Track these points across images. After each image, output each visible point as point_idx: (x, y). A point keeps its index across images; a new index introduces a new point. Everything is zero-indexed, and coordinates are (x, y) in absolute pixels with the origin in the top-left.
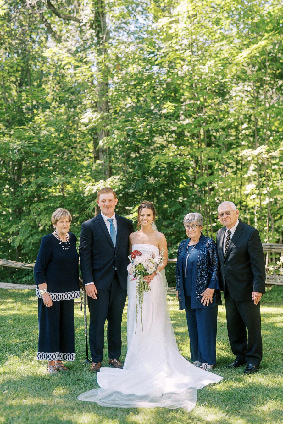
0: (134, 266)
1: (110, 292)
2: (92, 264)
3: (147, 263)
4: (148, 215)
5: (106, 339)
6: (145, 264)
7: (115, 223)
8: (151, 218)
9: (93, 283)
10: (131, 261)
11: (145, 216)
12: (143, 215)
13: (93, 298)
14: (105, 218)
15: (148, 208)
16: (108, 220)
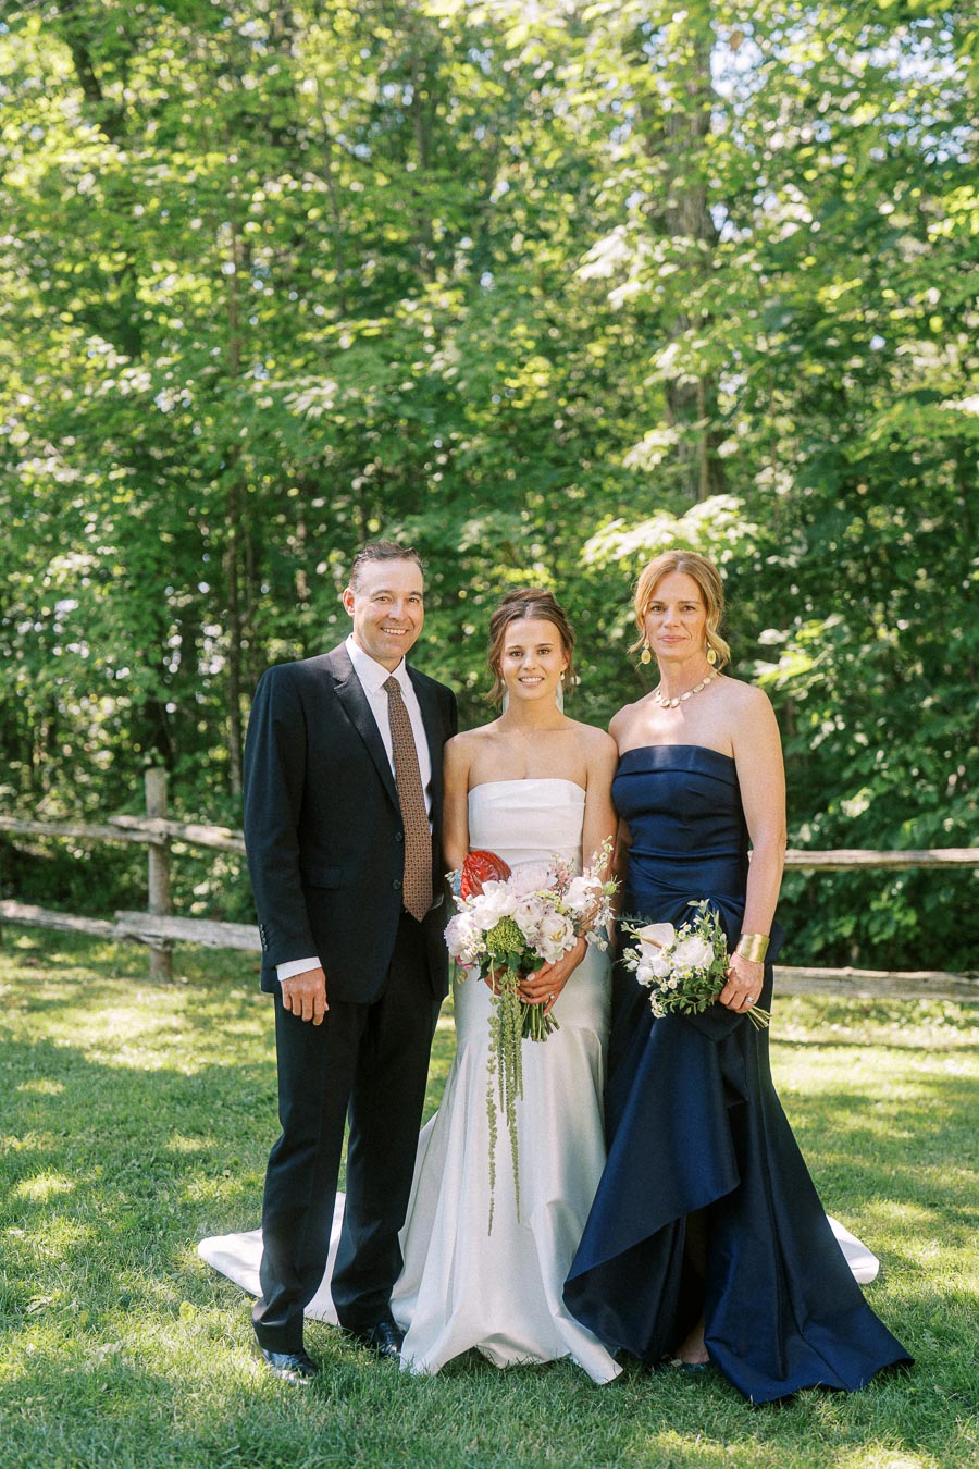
4: (542, 651)
8: (553, 661)
12: (518, 654)
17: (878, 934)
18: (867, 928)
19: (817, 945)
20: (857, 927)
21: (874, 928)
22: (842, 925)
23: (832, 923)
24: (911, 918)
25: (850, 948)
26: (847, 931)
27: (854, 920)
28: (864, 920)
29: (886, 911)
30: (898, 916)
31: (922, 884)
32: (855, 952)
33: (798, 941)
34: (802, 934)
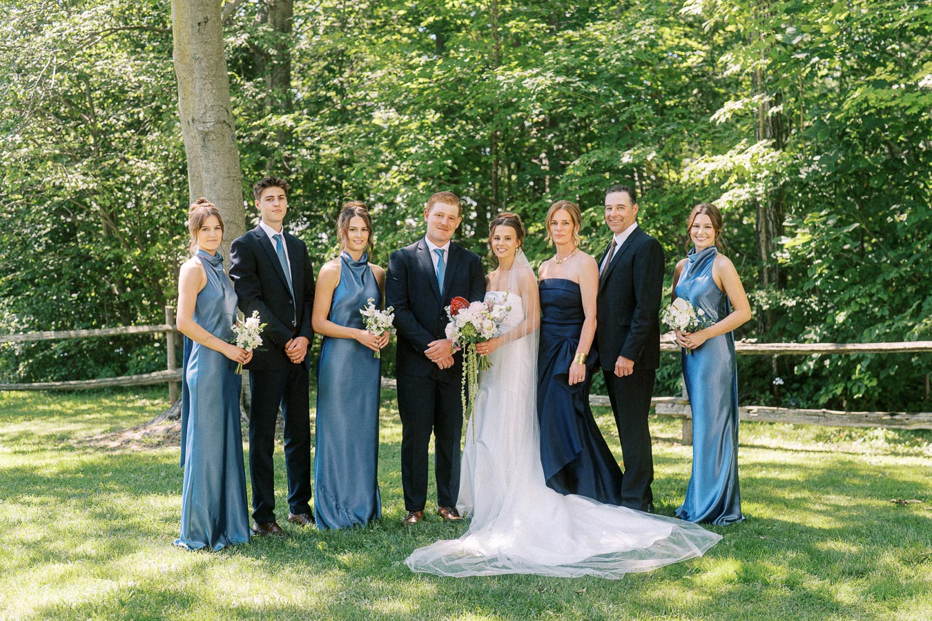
0: (457, 329)
3: (480, 320)
4: (508, 238)
6: (476, 324)
8: (512, 243)
10: (451, 319)
11: (503, 239)
12: (498, 238)
15: (506, 224)
16: (435, 251)
17: (856, 394)
18: (851, 390)
19: (823, 400)
20: (845, 389)
21: (855, 389)
22: (837, 388)
23: (831, 387)
24: (874, 383)
25: (842, 401)
26: (839, 391)
27: (843, 384)
28: (849, 385)
29: (860, 380)
30: (866, 382)
31: (880, 362)
32: (845, 404)
33: (814, 398)
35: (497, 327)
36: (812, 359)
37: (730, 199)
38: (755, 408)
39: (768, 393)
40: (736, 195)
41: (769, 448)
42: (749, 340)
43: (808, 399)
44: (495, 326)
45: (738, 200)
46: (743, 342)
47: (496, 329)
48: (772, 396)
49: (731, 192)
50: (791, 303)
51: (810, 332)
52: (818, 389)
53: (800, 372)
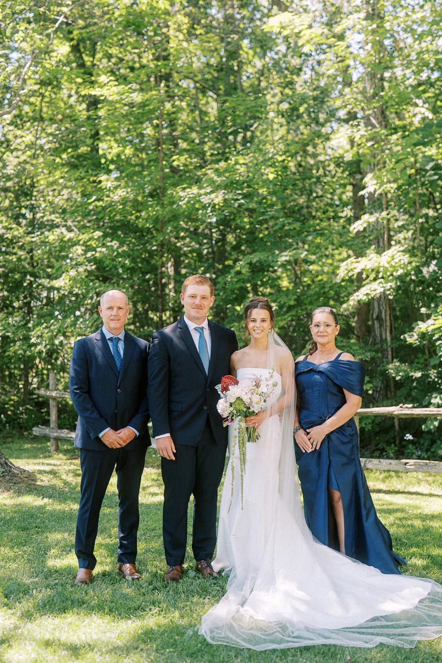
0: (228, 404)
1: (197, 449)
2: (169, 401)
4: (263, 321)
5: (190, 529)
6: (246, 399)
7: (207, 333)
8: (267, 325)
9: (168, 435)
10: (222, 396)
11: (258, 321)
12: (254, 321)
13: (168, 458)
14: (191, 326)
16: (195, 329)
33: (433, 450)
34: (435, 446)
35: (265, 401)
36: (436, 419)
37: (368, 292)
38: (411, 461)
39: (393, 445)
40: (372, 289)
41: (422, 494)
42: (406, 405)
43: (427, 451)
44: (263, 401)
45: (374, 293)
46: (401, 407)
47: (264, 404)
48: (396, 448)
49: (368, 287)
50: (418, 374)
51: (436, 397)
52: (433, 442)
53: (426, 430)
